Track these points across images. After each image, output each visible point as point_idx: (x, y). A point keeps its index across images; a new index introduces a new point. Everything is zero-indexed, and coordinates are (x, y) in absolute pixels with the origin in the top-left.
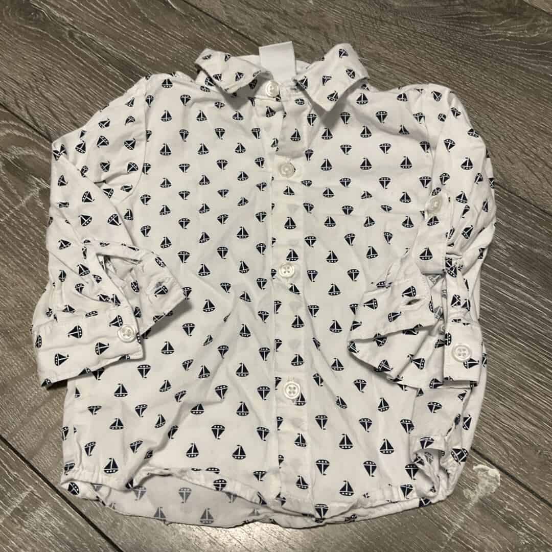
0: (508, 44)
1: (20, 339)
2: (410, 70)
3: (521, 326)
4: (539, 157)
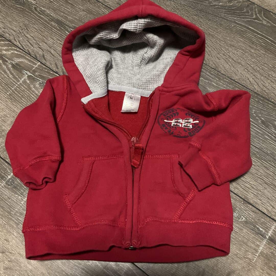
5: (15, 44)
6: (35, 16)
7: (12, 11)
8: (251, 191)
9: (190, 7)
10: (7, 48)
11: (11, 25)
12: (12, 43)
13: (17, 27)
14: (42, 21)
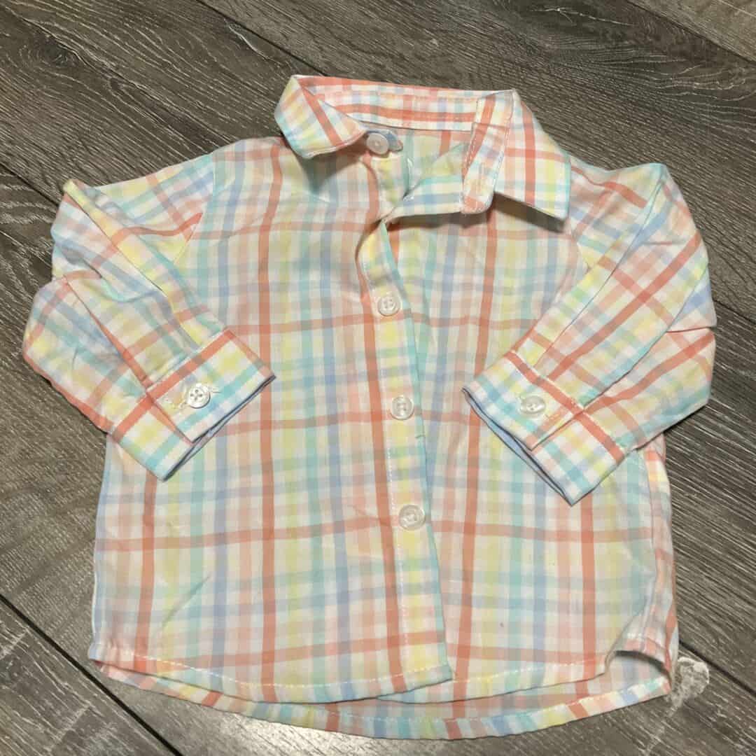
0: (695, 99)
1: (65, 501)
3: (728, 472)
4: (742, 251)
6: (111, 107)
10: (17, 204)
11: (34, 133)
12: (36, 190)
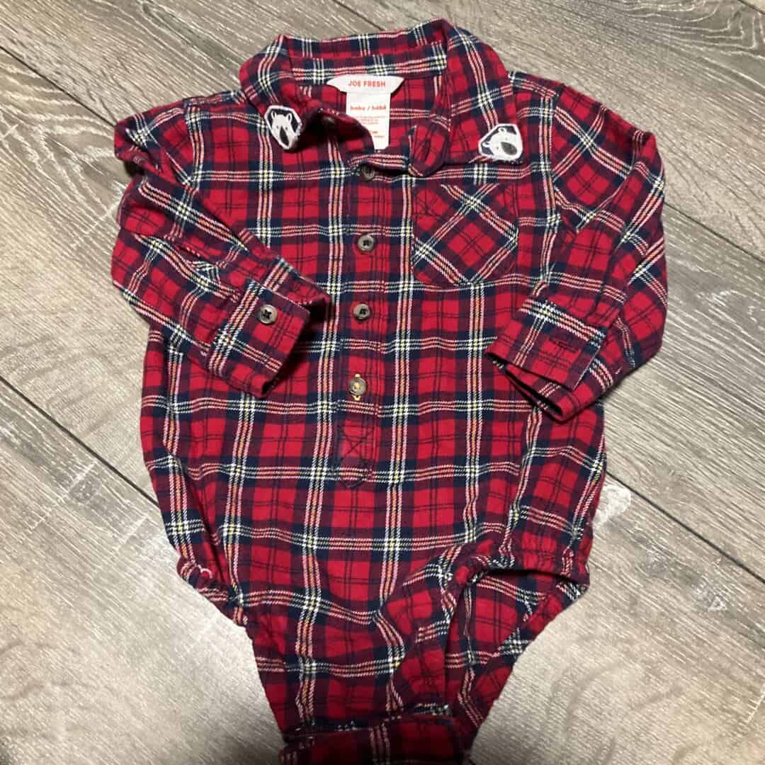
0: (659, 20)
2: (545, 53)
4: (688, 157)
5: (89, 106)
6: (145, 31)
7: (81, 14)
8: (741, 529)
9: (577, 14)
10: (68, 118)
11: (78, 54)
12: (82, 104)
13: (95, 58)
14: (164, 46)
